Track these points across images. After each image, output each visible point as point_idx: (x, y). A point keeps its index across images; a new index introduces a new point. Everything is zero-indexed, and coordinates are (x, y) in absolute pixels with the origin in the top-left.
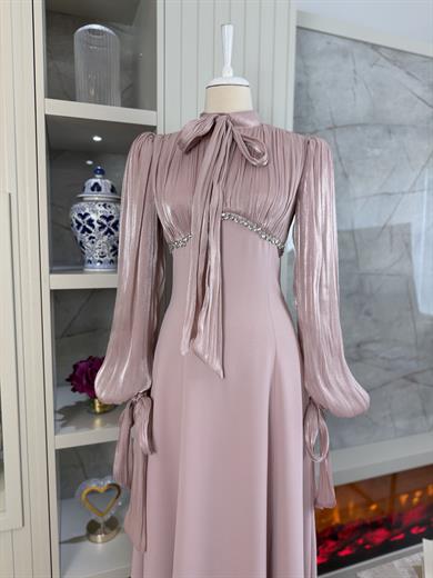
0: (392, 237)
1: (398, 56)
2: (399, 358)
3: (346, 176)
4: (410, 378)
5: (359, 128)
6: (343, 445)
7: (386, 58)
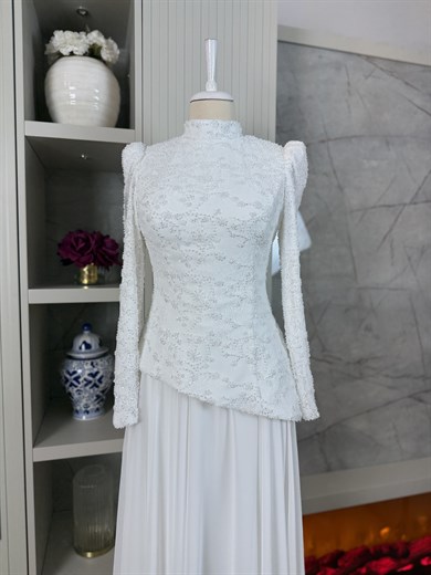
0: (392, 249)
1: (395, 67)
2: (403, 376)
3: (340, 188)
4: (417, 398)
5: (353, 140)
6: (343, 466)
7: (381, 69)
